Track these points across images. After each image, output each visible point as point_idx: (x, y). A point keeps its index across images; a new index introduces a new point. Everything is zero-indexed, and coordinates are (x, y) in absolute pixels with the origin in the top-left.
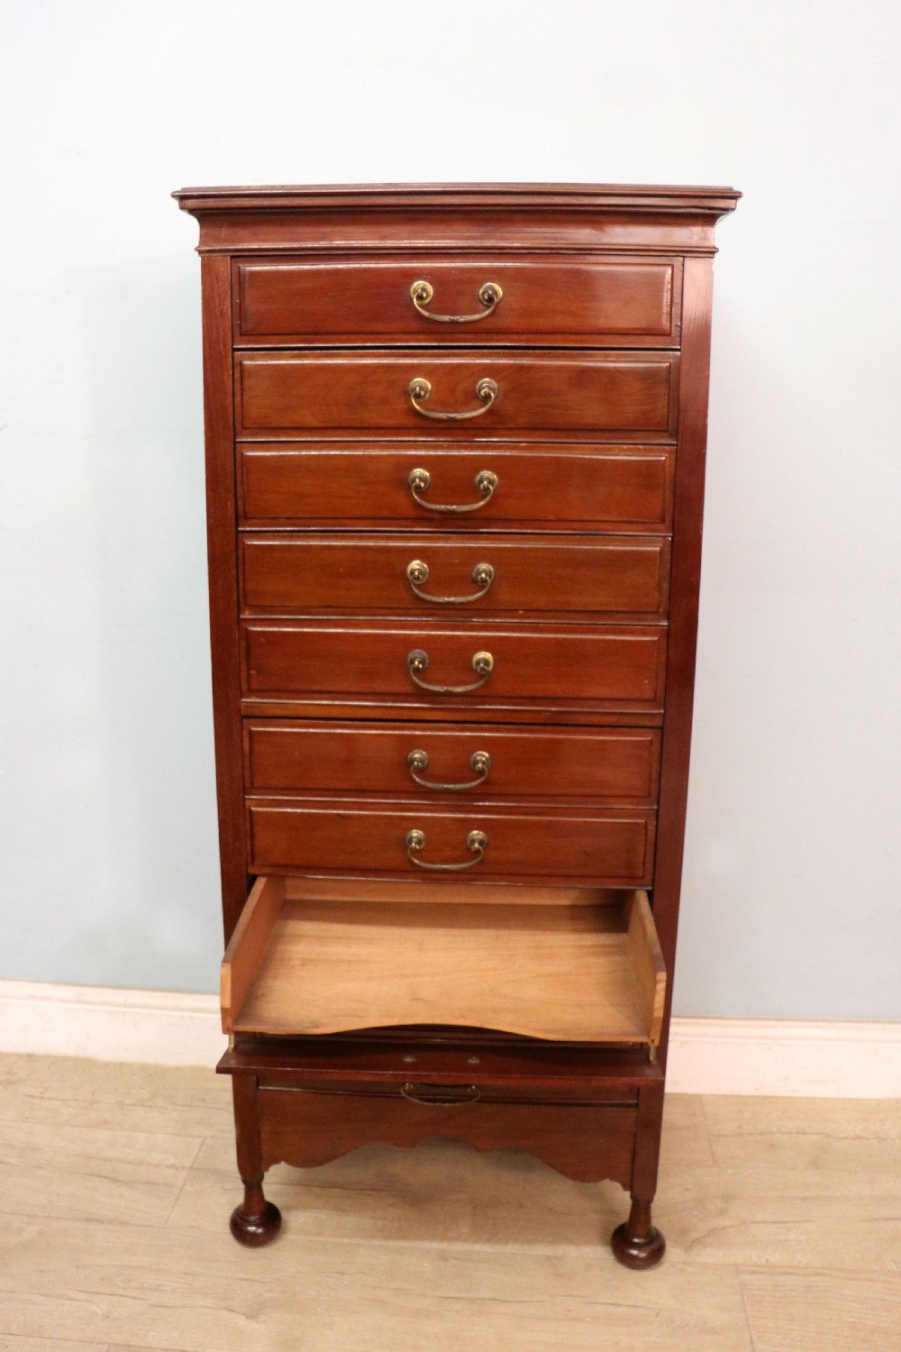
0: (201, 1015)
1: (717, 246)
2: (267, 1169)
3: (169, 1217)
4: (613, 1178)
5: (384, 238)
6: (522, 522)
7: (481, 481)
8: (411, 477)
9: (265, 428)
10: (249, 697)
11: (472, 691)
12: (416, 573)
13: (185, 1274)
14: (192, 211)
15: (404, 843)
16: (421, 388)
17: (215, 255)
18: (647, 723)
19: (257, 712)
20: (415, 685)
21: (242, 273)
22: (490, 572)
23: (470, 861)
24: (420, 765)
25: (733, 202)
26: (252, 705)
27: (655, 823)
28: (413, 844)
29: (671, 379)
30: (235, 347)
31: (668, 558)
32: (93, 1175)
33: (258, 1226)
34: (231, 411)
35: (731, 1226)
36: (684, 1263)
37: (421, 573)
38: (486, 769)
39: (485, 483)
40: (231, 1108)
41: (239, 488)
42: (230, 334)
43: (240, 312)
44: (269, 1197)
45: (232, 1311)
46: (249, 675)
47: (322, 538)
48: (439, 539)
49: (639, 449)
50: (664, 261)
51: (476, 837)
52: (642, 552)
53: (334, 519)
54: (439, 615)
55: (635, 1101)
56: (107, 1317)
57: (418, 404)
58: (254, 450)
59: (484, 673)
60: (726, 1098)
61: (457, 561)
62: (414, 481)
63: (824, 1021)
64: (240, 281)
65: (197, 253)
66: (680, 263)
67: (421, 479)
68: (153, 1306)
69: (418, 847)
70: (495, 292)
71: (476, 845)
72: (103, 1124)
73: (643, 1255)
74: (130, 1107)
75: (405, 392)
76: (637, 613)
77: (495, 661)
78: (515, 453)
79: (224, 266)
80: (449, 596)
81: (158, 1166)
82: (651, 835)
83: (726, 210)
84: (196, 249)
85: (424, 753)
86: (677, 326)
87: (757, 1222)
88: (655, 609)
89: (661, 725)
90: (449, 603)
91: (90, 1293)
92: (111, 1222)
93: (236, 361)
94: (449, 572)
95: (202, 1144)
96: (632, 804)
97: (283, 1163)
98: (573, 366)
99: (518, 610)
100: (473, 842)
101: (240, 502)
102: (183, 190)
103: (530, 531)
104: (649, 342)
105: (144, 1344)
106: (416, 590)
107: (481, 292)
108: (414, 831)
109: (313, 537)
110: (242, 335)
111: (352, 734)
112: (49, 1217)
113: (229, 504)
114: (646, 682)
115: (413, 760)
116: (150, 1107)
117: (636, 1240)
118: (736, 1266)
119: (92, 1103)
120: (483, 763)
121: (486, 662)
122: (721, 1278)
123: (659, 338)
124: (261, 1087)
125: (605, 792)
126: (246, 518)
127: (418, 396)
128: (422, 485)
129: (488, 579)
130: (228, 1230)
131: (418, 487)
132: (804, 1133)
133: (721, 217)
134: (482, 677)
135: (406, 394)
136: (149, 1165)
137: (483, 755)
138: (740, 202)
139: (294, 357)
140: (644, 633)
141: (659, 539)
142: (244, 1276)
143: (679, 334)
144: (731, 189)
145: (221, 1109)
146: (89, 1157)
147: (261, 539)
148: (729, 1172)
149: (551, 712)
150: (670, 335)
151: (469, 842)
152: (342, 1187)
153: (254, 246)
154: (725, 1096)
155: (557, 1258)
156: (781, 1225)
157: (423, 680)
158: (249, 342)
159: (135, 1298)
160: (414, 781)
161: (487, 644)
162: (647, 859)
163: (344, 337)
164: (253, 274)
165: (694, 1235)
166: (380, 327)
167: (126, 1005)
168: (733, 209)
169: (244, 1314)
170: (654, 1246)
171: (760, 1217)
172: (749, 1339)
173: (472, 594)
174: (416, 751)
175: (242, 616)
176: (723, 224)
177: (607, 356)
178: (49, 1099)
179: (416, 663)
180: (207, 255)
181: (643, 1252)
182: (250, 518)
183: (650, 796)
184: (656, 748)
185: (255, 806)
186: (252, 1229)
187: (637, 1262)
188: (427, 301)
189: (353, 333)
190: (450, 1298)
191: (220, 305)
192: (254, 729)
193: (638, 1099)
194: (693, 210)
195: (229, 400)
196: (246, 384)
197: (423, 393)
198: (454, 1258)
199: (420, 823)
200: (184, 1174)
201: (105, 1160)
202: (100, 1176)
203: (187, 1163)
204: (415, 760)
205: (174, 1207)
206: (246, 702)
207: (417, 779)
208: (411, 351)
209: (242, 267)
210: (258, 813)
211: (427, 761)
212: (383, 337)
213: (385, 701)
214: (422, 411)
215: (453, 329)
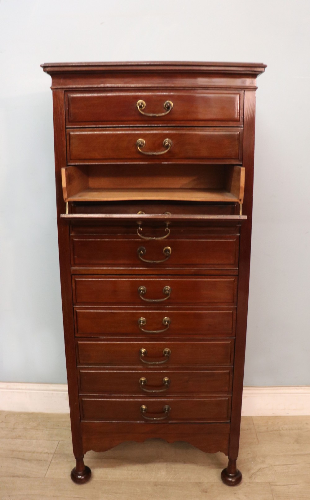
0: (56, 392)
1: (257, 86)
2: (85, 453)
3: (46, 474)
4: (221, 451)
5: (125, 83)
9: (79, 160)
10: (74, 267)
11: (163, 262)
13: (53, 496)
14: (49, 72)
15: (137, 323)
16: (141, 143)
17: (58, 90)
18: (232, 273)
19: (78, 273)
20: (141, 261)
21: (69, 98)
23: (165, 329)
24: (143, 292)
25: (264, 69)
26: (76, 270)
27: (236, 312)
28: (141, 323)
29: (240, 139)
30: (67, 127)
32: (16, 458)
33: (82, 476)
34: (65, 153)
35: (267, 467)
36: (249, 483)
38: (169, 293)
42: (64, 122)
43: (68, 113)
44: (86, 464)
46: (74, 258)
50: (237, 92)
51: (166, 320)
55: (230, 421)
57: (140, 149)
59: (168, 255)
60: (262, 418)
63: (298, 386)
64: (70, 102)
66: (243, 93)
69: (143, 324)
70: (170, 105)
71: (166, 323)
72: (19, 437)
73: (234, 480)
74: (29, 430)
75: (135, 145)
77: (172, 250)
79: (62, 95)
81: (41, 453)
82: (235, 317)
83: (261, 72)
84: (50, 88)
85: (145, 287)
86: (242, 118)
89: (237, 274)
92: (23, 477)
93: (67, 132)
95: (58, 443)
96: (227, 305)
97: (91, 450)
98: (201, 134)
102: (45, 64)
104: (231, 124)
107: (165, 104)
108: (142, 318)
110: (69, 122)
111: (117, 281)
114: (231, 257)
116: (37, 429)
117: (231, 475)
118: (269, 483)
119: (14, 429)
120: (168, 291)
121: (169, 251)
122: (264, 488)
123: (235, 123)
124: (82, 421)
125: (216, 301)
127: (140, 146)
130: (70, 478)
132: (292, 430)
133: (258, 75)
135: (136, 145)
136: (37, 453)
137: (168, 288)
138: (266, 69)
139: (91, 131)
140: (230, 238)
142: (77, 496)
143: (242, 120)
144: (262, 64)
145: (65, 429)
146: (13, 451)
148: (264, 446)
149: (194, 270)
150: (239, 121)
151: (163, 322)
152: (115, 458)
153: (74, 86)
154: (261, 417)
155: (200, 483)
156: (286, 466)
157: (144, 258)
158: (72, 125)
160: (141, 299)
161: (169, 244)
162: (233, 327)
163: (110, 123)
164: (73, 98)
165: (252, 471)
166: (125, 119)
167: (26, 389)
168: (263, 72)
170: (238, 477)
171: (277, 463)
174: (142, 286)
175: (71, 235)
176: (260, 78)
177: (214, 130)
179: (141, 252)
180: (55, 90)
181: (234, 479)
183: (234, 302)
184: (236, 283)
185: (78, 310)
186: (80, 477)
187: (232, 484)
188: (143, 108)
189: (114, 121)
191: (60, 110)
192: (77, 279)
193: (231, 420)
194: (248, 72)
195: (65, 148)
196: (71, 141)
197: (142, 145)
198: (160, 485)
199: (144, 315)
200: (51, 456)
201: (20, 452)
202: (18, 458)
203: (53, 451)
204: (141, 290)
205: (48, 469)
206: (73, 269)
207: (142, 298)
208: (137, 128)
209: (69, 95)
210: (79, 312)
211: (146, 291)
212: (125, 122)
213: (129, 267)
214: (142, 152)
215: (154, 119)
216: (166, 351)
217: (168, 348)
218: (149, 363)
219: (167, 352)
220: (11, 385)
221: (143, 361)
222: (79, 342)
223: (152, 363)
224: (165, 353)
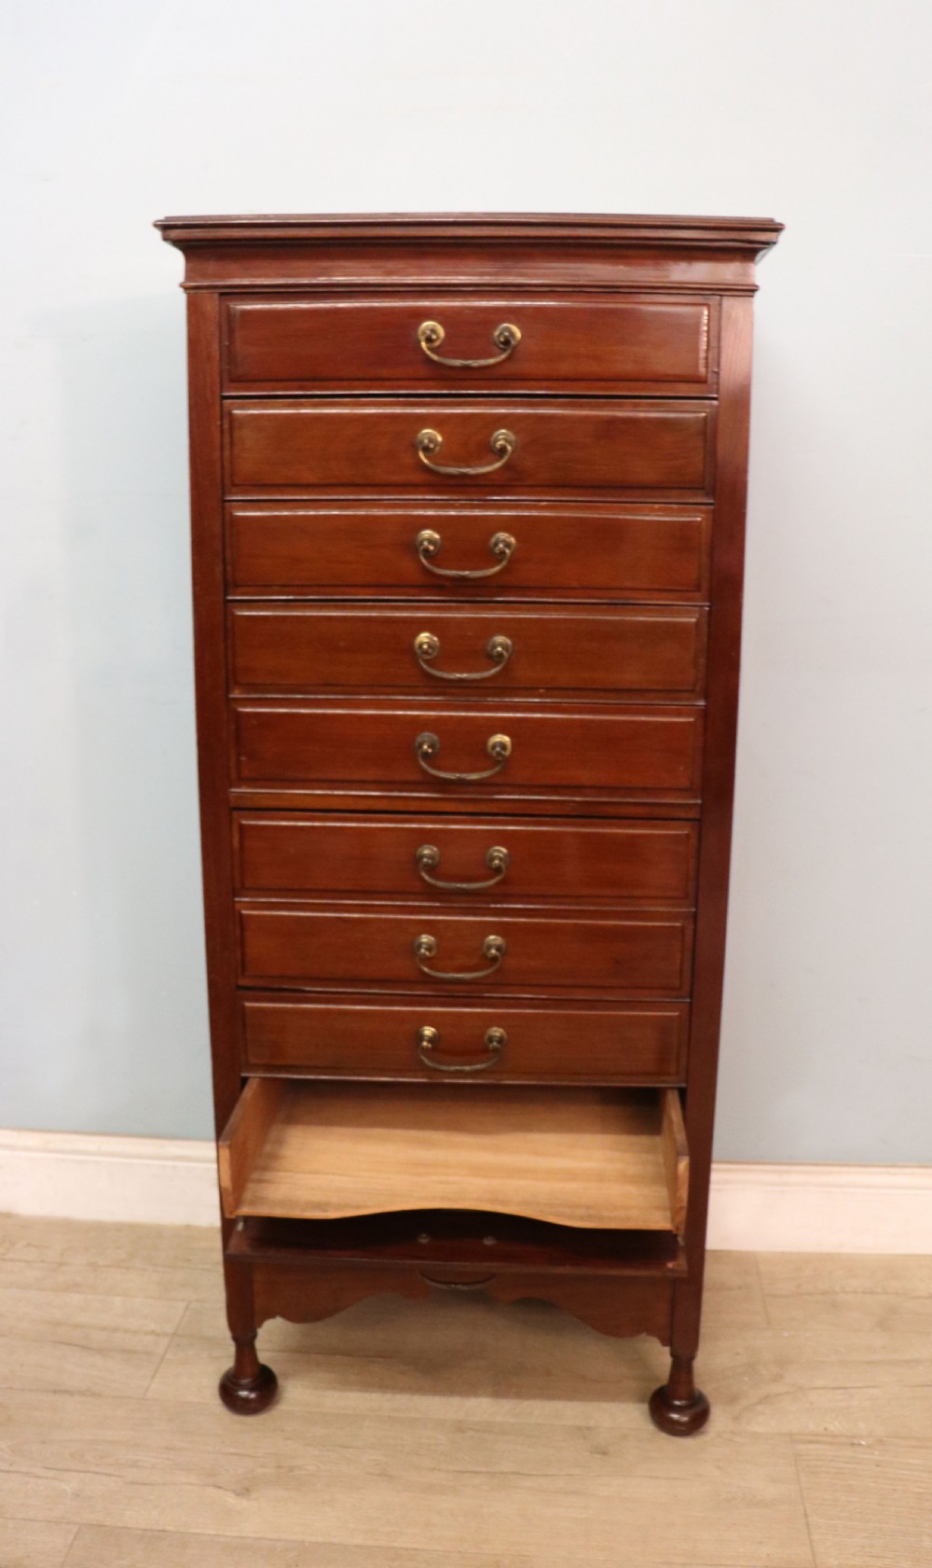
1: (757, 283)
2: (260, 1325)
3: (148, 1388)
4: (650, 1333)
5: (390, 273)
6: (543, 590)
7: (496, 544)
8: (420, 538)
9: (255, 485)
10: (239, 787)
11: (488, 778)
12: (425, 647)
13: (167, 1448)
14: (177, 243)
15: (413, 948)
16: (431, 440)
17: (202, 291)
18: (682, 815)
19: (249, 804)
20: (425, 773)
21: (231, 313)
22: (507, 645)
23: (488, 968)
24: (430, 862)
25: (774, 234)
26: (242, 796)
27: (692, 927)
28: (423, 951)
29: (707, 431)
30: (223, 394)
31: (705, 629)
32: (64, 1343)
33: (251, 1390)
34: (218, 465)
35: (786, 1393)
36: (732, 1432)
37: (430, 646)
38: (503, 866)
39: (501, 546)
40: (220, 1270)
41: (228, 552)
42: (217, 379)
43: (229, 355)
44: (263, 1360)
45: (220, 1488)
46: (239, 762)
47: (321, 608)
48: (449, 609)
49: (672, 509)
50: (700, 299)
51: (493, 943)
52: (675, 625)
53: (332, 586)
54: (452, 694)
56: (78, 1496)
57: (427, 457)
58: (244, 509)
59: (500, 759)
60: (784, 1256)
61: (470, 634)
62: (421, 544)
64: (230, 323)
65: (181, 290)
66: (717, 303)
67: (431, 541)
68: (132, 1483)
69: (427, 953)
70: (512, 334)
71: (493, 952)
72: (75, 1287)
73: (685, 1419)
74: (104, 1269)
76: (672, 692)
77: (513, 744)
78: (535, 513)
79: (211, 305)
80: (461, 672)
81: (136, 1332)
82: (689, 939)
83: (769, 244)
85: (435, 849)
86: (713, 373)
87: (816, 1388)
88: (690, 688)
89: (698, 816)
90: (461, 680)
91: (58, 1470)
92: (82, 1393)
93: (225, 410)
94: (462, 646)
95: (187, 1308)
96: (667, 906)
97: (278, 1318)
98: (598, 417)
99: (538, 688)
100: (489, 947)
101: (229, 568)
102: (168, 219)
103: (551, 600)
104: (683, 389)
105: (120, 1525)
106: (425, 666)
107: (497, 333)
108: (423, 936)
109: (311, 606)
110: (231, 380)
111: (356, 828)
112: (11, 1388)
113: (217, 571)
115: (422, 857)
116: (127, 1268)
117: (677, 1403)
118: (791, 1435)
119: (61, 1264)
120: (501, 859)
121: (503, 746)
122: (772, 1448)
123: (693, 385)
125: (637, 893)
126: (236, 585)
127: (426, 449)
128: (431, 548)
129: (505, 653)
131: (426, 550)
132: (872, 1293)
133: (762, 253)
134: (498, 762)
135: (414, 446)
136: (126, 1331)
137: (499, 851)
138: (782, 236)
139: (290, 406)
140: (679, 714)
141: (696, 609)
142: (232, 1450)
143: (715, 381)
144: (772, 221)
145: (206, 1268)
146: (57, 1324)
147: (254, 609)
148: (786, 1334)
149: (574, 802)
150: (705, 381)
151: (485, 949)
152: (347, 1354)
153: (246, 282)
154: (783, 1253)
155: (588, 1428)
156: (841, 1391)
157: (434, 767)
158: (237, 389)
159: (109, 1475)
160: (423, 879)
161: (504, 727)
162: (685, 967)
163: (345, 384)
164: (245, 313)
165: (744, 1402)
166: (384, 372)
168: (775, 243)
169: (234, 1491)
170: (696, 1410)
171: (819, 1383)
172: (802, 1512)
173: (487, 670)
174: (426, 846)
175: (232, 696)
176: (765, 259)
177: (635, 405)
178: (12, 1260)
179: (425, 747)
180: (193, 291)
181: (684, 1416)
182: (240, 586)
183: (687, 896)
184: (694, 841)
185: (246, 909)
186: (244, 1393)
187: (679, 1428)
188: (437, 343)
189: (353, 380)
190: (467, 1472)
191: (207, 347)
192: (244, 822)
194: (731, 244)
195: (217, 454)
196: (237, 434)
197: (431, 446)
198: (472, 1429)
199: (429, 927)
200: (164, 1342)
201: (76, 1326)
202: (70, 1344)
203: (169, 1329)
204: (424, 856)
205: (153, 1377)
206: (235, 792)
207: (427, 878)
208: (419, 399)
209: (232, 306)
210: (249, 916)
211: (437, 858)
212: (387, 383)
213: (391, 791)
214: (431, 465)
215: (466, 375)
216: (494, 1034)
217: (499, 1026)
218: (444, 1068)
219: (497, 1039)
220: (57, 1140)
221: (426, 1061)
222: (248, 1004)
223: (453, 1068)
224: (491, 1039)
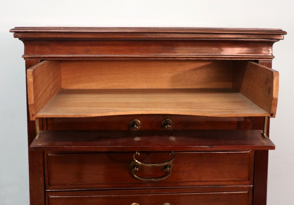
17: (32, 59)
25: (282, 36)
41: (46, 171)
65: (23, 58)
83: (278, 40)
101: (47, 178)
102: (16, 28)
113: (41, 180)
126: (49, 185)
133: (274, 43)
147: (57, 195)
168: (282, 39)
180: (28, 59)
194: (263, 40)
